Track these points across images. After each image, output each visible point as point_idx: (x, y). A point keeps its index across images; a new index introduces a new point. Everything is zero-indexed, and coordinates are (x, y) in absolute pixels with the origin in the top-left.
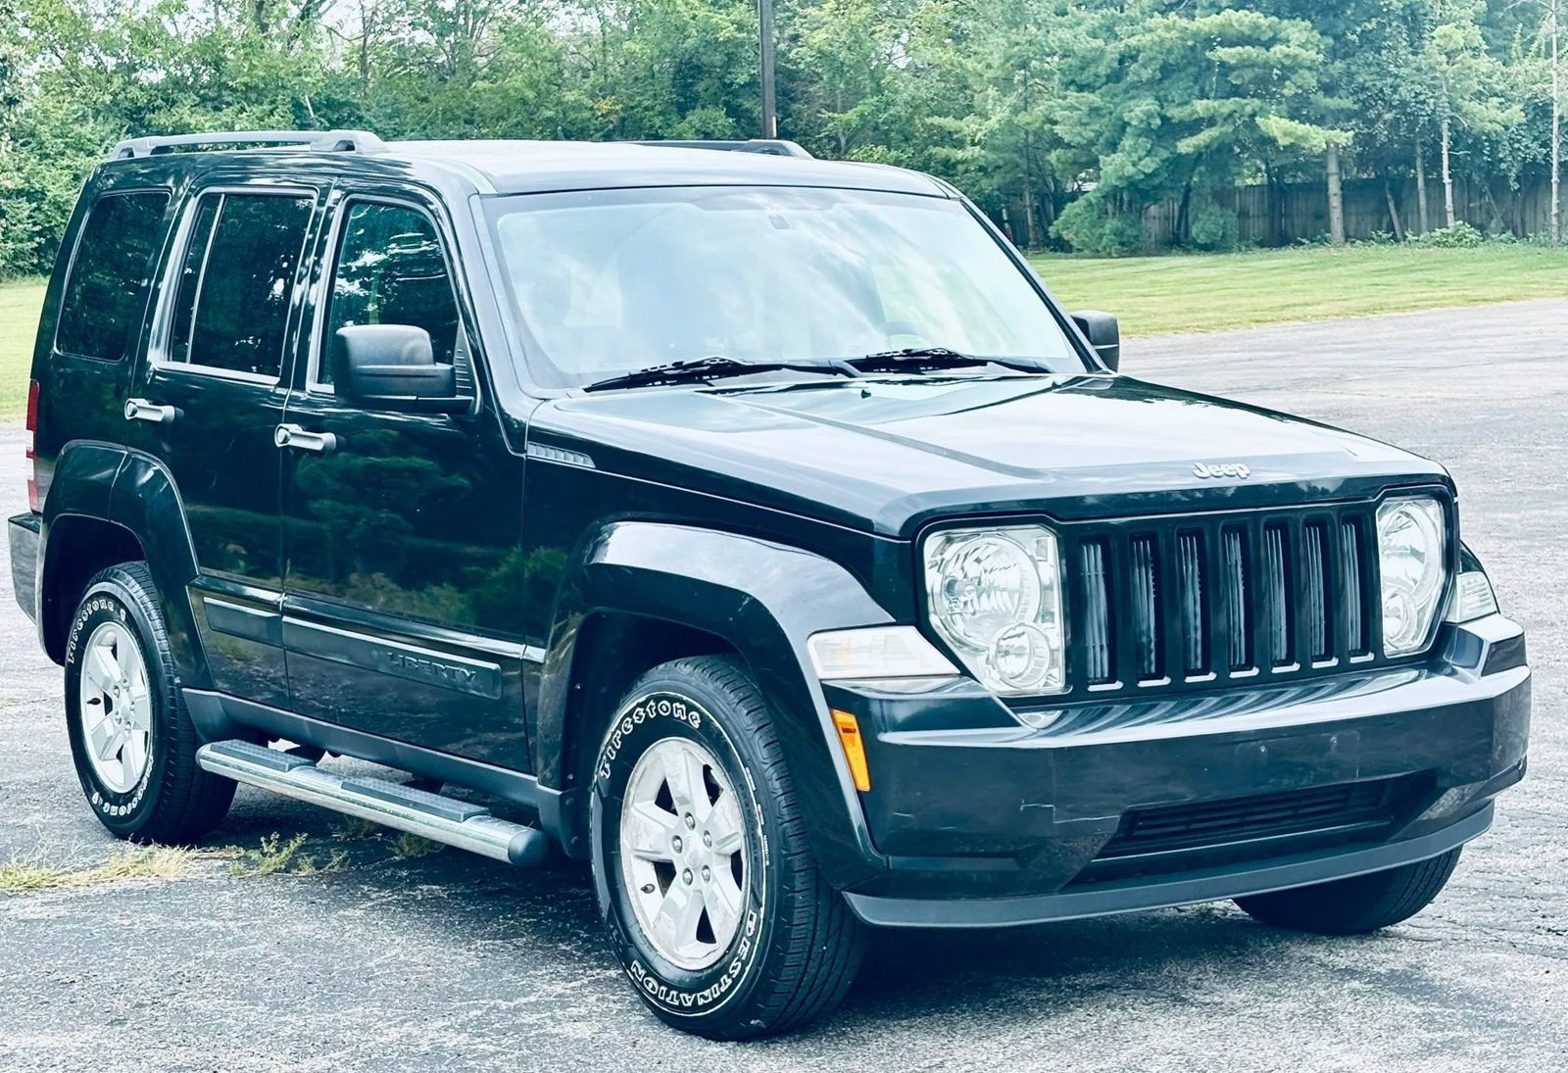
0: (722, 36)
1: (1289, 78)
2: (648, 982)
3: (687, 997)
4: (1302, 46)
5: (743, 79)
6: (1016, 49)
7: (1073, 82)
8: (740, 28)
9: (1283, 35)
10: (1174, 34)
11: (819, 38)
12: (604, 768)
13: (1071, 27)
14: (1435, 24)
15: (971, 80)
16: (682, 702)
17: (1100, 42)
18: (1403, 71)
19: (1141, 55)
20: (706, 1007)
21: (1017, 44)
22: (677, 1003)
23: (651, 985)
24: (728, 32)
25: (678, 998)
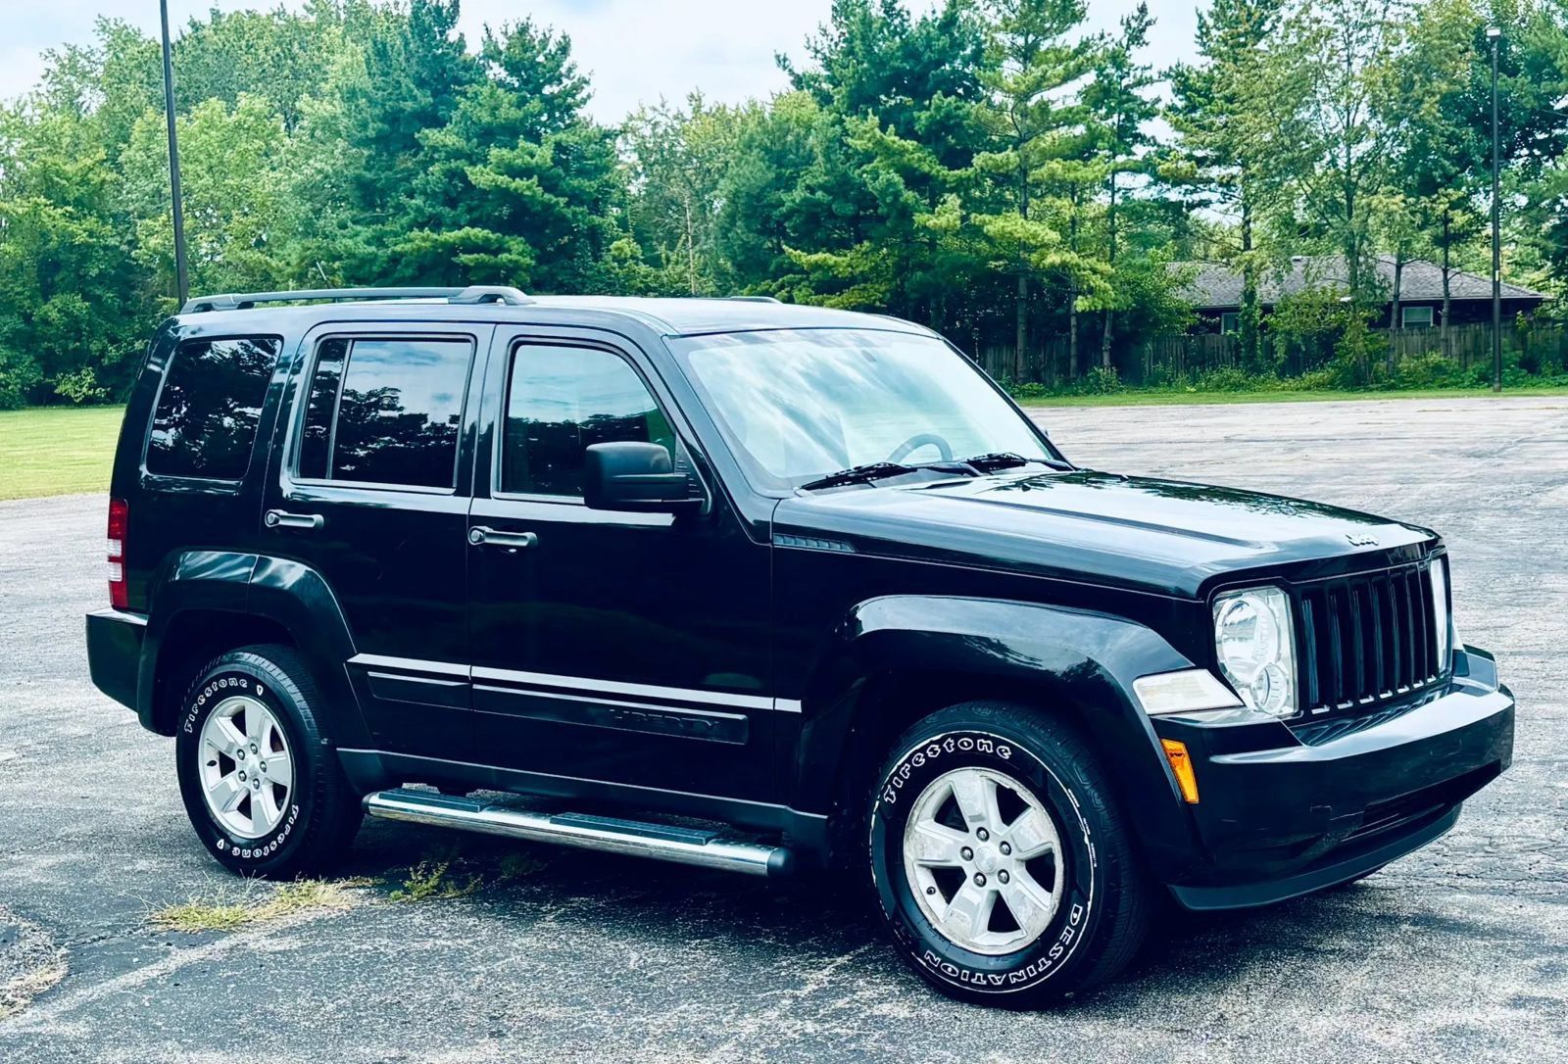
0: (77, 241)
1: (512, 277)
2: (946, 968)
3: (997, 978)
4: (520, 254)
5: (94, 272)
6: (309, 252)
7: (353, 277)
8: (91, 235)
9: (506, 246)
10: (428, 244)
11: (153, 242)
12: (888, 795)
13: (351, 238)
14: (613, 239)
15: (274, 275)
16: (987, 738)
17: (373, 249)
18: (589, 273)
19: (404, 259)
20: (1018, 985)
21: (309, 249)
22: (985, 982)
23: (950, 970)
24: (82, 238)
25: (985, 978)
